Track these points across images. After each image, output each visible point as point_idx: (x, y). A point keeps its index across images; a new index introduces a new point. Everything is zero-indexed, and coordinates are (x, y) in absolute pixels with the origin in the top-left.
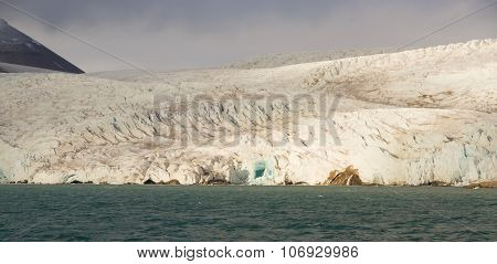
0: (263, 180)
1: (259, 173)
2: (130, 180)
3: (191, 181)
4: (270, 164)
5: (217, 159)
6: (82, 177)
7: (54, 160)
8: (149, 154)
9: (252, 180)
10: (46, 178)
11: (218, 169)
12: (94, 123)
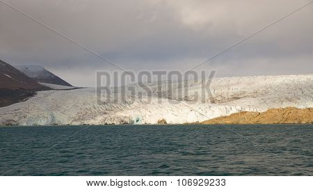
0: (139, 123)
1: (137, 121)
2: (101, 123)
3: (118, 123)
4: (141, 118)
5: (125, 117)
6: (86, 123)
7: (77, 118)
8: (106, 116)
9: (135, 123)
10: (75, 123)
11: (125, 120)
12: (88, 107)
